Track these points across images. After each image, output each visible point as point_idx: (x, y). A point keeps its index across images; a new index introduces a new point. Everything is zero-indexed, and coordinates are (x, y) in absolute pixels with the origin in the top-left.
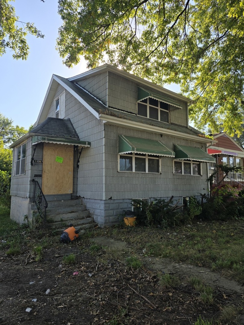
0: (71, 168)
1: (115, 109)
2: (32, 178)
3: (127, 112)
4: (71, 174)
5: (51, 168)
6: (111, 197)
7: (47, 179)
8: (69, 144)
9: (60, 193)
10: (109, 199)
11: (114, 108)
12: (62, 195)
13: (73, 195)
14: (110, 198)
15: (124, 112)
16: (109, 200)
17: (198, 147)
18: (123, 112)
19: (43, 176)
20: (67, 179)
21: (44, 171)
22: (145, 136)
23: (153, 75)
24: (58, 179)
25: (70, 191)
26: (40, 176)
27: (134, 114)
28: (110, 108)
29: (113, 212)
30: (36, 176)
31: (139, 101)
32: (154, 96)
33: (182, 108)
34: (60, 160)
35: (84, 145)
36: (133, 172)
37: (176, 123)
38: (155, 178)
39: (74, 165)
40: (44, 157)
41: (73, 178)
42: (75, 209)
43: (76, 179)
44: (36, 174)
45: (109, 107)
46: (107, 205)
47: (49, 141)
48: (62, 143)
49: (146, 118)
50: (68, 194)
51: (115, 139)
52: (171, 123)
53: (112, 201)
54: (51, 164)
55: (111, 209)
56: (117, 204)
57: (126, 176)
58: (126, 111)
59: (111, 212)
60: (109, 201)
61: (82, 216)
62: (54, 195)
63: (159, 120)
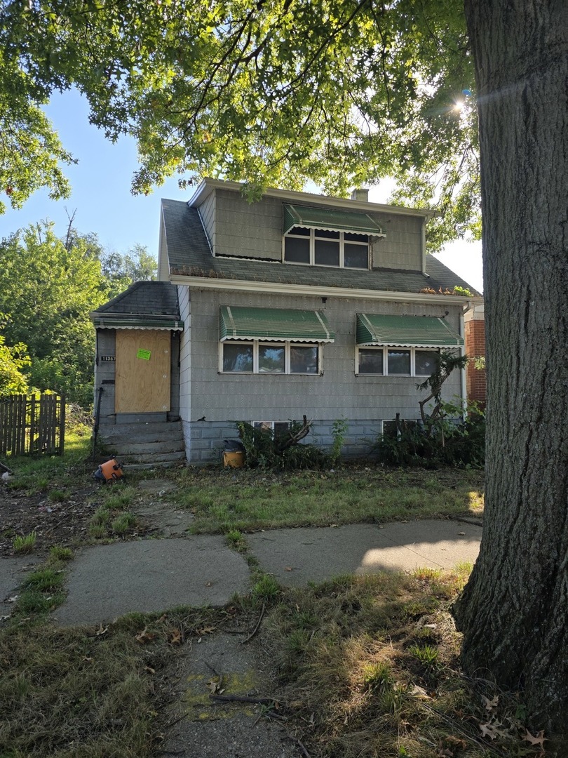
0: (167, 368)
1: (230, 258)
2: (99, 386)
3: (259, 259)
4: (166, 377)
5: (130, 369)
6: (204, 418)
7: (124, 387)
8: (142, 328)
9: (147, 410)
10: (199, 420)
11: (229, 256)
12: (149, 414)
13: (170, 414)
14: (201, 418)
15: (252, 260)
16: (201, 422)
17: (433, 314)
18: (249, 260)
19: (116, 382)
20: (160, 388)
21: (117, 374)
22: (282, 304)
23: (326, 175)
24: (143, 386)
25: (166, 408)
26: (113, 382)
27: (275, 260)
28: (220, 257)
29: (210, 443)
30: (105, 382)
31: (286, 234)
32: (304, 223)
33: (385, 236)
34: (145, 355)
35: (172, 328)
36: (254, 372)
37: (389, 266)
38: (308, 383)
39: (171, 362)
40: (117, 352)
41: (171, 384)
42: (162, 436)
43: (177, 387)
44: (105, 379)
45: (217, 255)
46: (196, 431)
47: (107, 327)
48: (130, 328)
49: (308, 265)
50: (161, 413)
51: (213, 314)
52: (373, 268)
53: (205, 424)
54: (129, 362)
55: (204, 438)
56: (218, 430)
57: (238, 381)
58: (256, 259)
59: (206, 443)
60: (200, 424)
61: (169, 448)
62: (136, 414)
63: (342, 265)
